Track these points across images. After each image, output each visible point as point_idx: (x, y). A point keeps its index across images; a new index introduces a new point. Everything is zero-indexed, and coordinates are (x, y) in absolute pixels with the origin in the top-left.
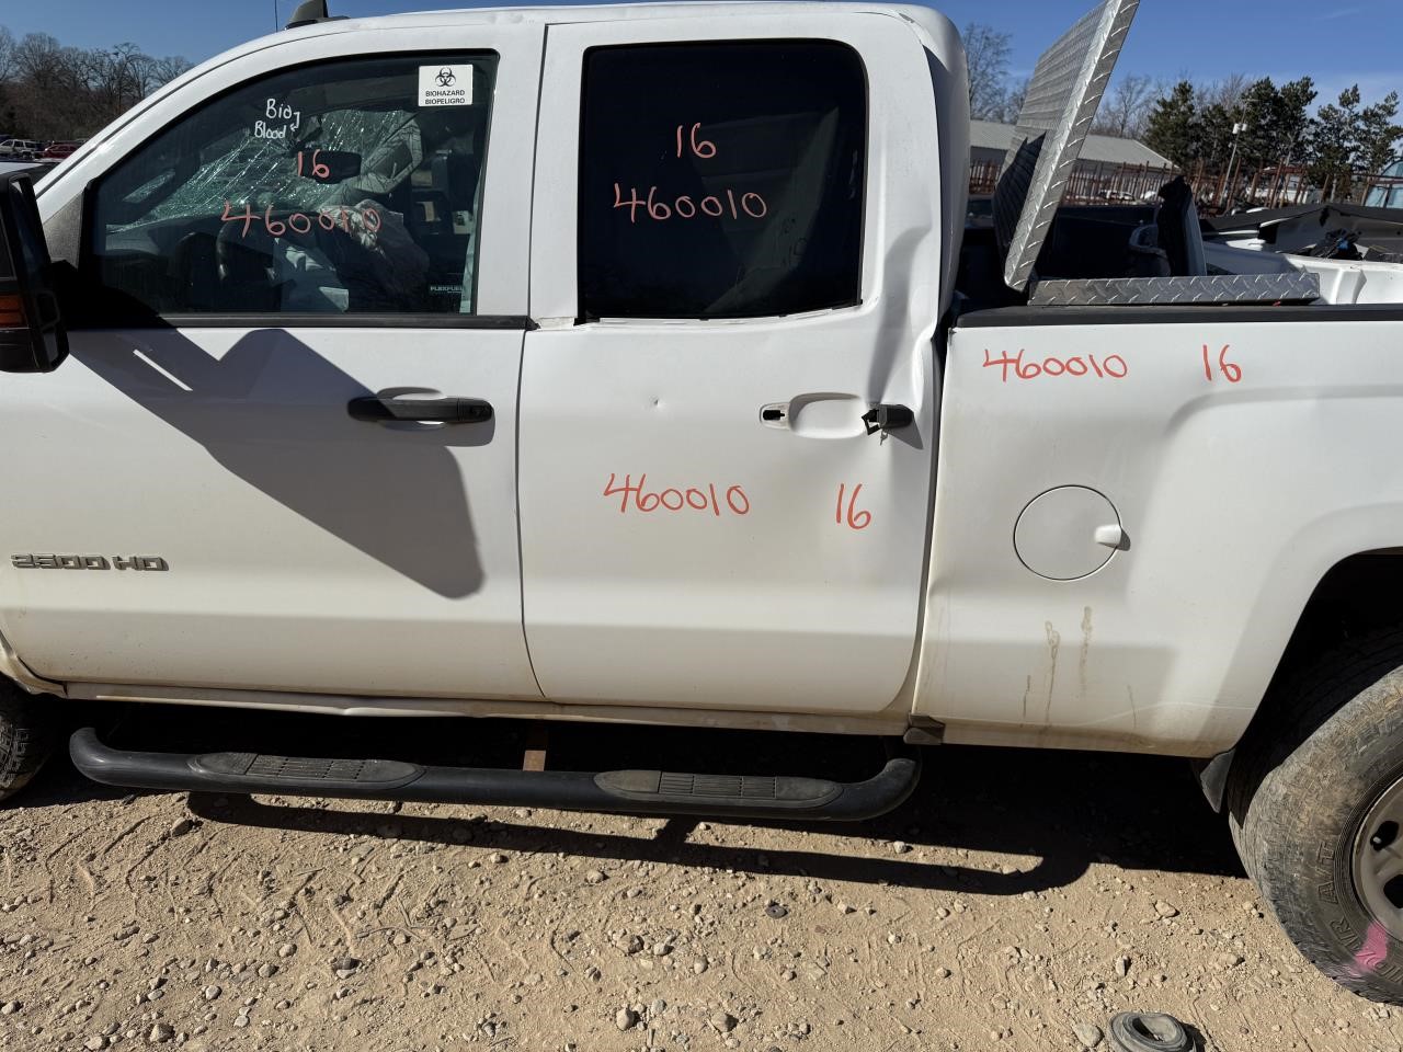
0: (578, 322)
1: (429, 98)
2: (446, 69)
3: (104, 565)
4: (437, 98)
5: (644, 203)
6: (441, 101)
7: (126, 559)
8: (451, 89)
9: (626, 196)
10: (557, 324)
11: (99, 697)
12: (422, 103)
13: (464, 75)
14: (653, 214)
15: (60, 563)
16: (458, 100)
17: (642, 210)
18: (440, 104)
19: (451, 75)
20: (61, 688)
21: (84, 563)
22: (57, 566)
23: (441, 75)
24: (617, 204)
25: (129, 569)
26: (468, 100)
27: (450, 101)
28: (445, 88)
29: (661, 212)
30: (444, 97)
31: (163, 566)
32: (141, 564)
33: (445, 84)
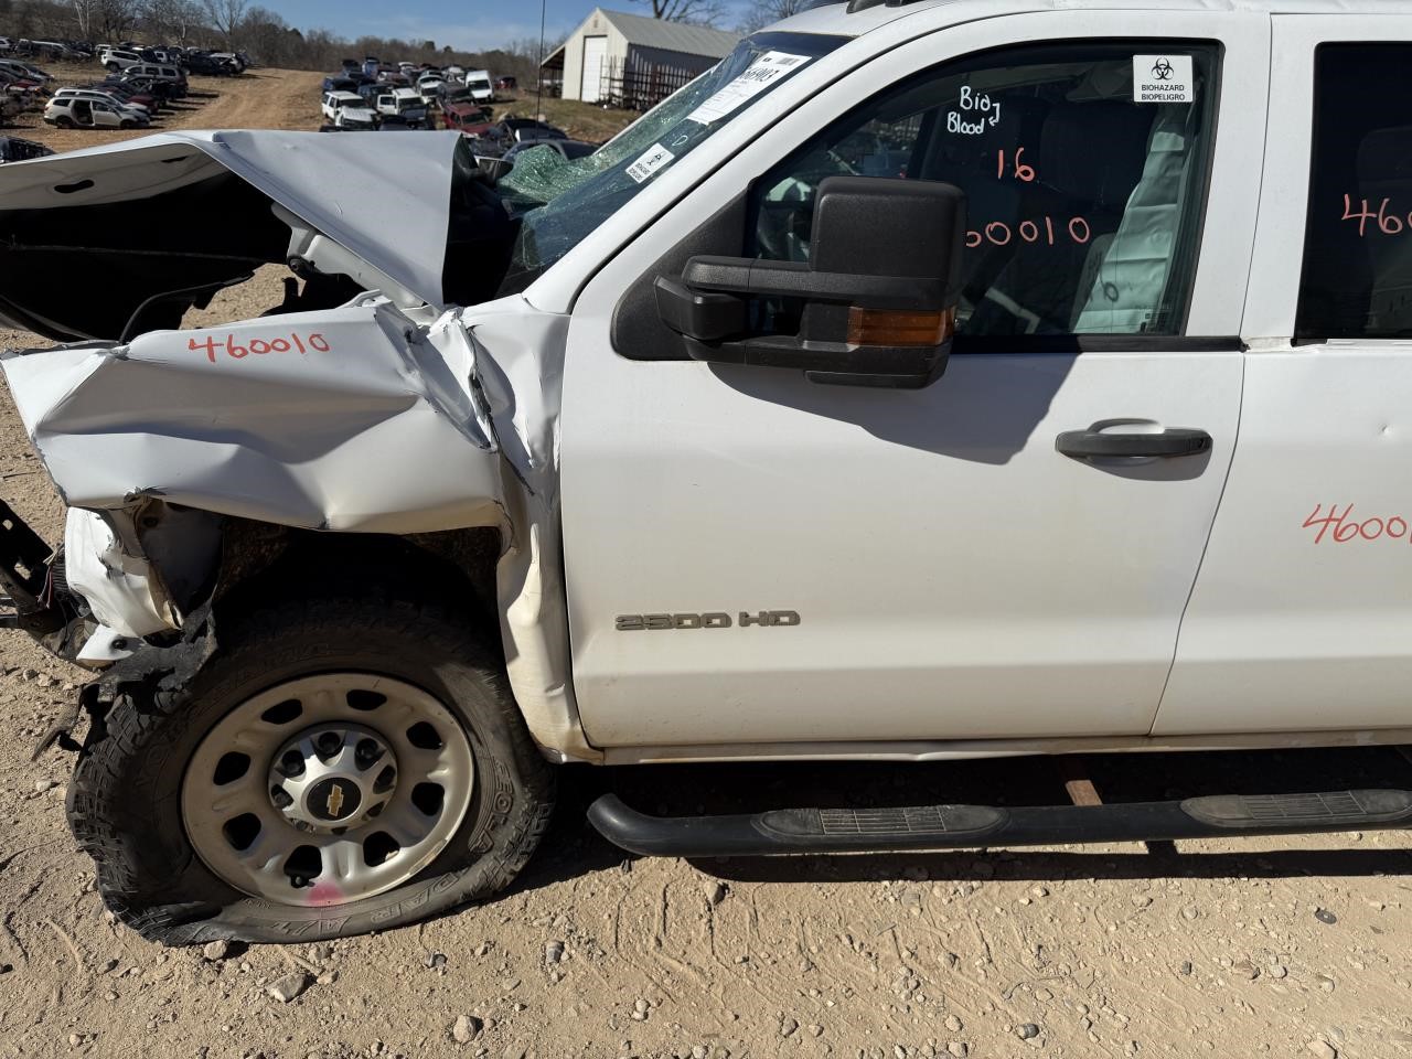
0: (1294, 343)
1: (1147, 92)
2: (1162, 59)
3: (726, 621)
4: (1154, 92)
5: (1374, 215)
6: (1159, 96)
7: (754, 614)
8: (1170, 83)
9: (1356, 208)
10: (1270, 346)
11: (642, 761)
12: (1138, 98)
13: (1182, 66)
14: (1383, 227)
15: (676, 622)
16: (1177, 96)
17: (1372, 223)
18: (1157, 100)
19: (1168, 67)
20: (600, 754)
21: (704, 621)
22: (670, 626)
23: (1157, 67)
24: (1345, 217)
25: (755, 626)
26: (1188, 96)
27: (1169, 97)
28: (1163, 82)
29: (1392, 225)
30: (1162, 92)
31: (795, 619)
32: (771, 619)
33: (1163, 77)
